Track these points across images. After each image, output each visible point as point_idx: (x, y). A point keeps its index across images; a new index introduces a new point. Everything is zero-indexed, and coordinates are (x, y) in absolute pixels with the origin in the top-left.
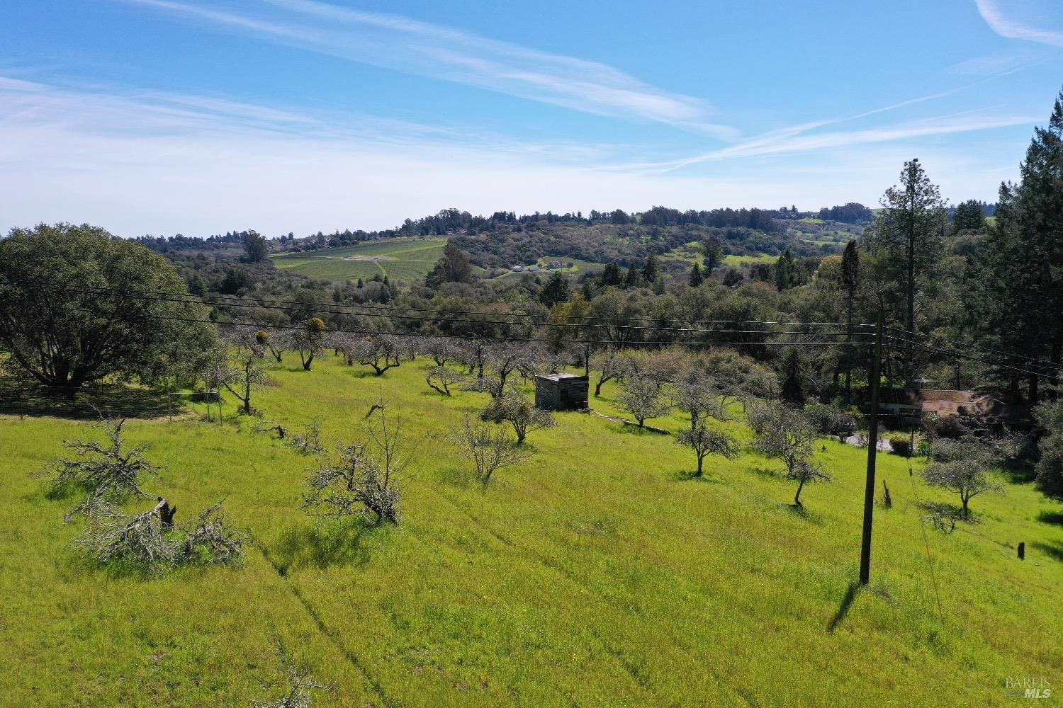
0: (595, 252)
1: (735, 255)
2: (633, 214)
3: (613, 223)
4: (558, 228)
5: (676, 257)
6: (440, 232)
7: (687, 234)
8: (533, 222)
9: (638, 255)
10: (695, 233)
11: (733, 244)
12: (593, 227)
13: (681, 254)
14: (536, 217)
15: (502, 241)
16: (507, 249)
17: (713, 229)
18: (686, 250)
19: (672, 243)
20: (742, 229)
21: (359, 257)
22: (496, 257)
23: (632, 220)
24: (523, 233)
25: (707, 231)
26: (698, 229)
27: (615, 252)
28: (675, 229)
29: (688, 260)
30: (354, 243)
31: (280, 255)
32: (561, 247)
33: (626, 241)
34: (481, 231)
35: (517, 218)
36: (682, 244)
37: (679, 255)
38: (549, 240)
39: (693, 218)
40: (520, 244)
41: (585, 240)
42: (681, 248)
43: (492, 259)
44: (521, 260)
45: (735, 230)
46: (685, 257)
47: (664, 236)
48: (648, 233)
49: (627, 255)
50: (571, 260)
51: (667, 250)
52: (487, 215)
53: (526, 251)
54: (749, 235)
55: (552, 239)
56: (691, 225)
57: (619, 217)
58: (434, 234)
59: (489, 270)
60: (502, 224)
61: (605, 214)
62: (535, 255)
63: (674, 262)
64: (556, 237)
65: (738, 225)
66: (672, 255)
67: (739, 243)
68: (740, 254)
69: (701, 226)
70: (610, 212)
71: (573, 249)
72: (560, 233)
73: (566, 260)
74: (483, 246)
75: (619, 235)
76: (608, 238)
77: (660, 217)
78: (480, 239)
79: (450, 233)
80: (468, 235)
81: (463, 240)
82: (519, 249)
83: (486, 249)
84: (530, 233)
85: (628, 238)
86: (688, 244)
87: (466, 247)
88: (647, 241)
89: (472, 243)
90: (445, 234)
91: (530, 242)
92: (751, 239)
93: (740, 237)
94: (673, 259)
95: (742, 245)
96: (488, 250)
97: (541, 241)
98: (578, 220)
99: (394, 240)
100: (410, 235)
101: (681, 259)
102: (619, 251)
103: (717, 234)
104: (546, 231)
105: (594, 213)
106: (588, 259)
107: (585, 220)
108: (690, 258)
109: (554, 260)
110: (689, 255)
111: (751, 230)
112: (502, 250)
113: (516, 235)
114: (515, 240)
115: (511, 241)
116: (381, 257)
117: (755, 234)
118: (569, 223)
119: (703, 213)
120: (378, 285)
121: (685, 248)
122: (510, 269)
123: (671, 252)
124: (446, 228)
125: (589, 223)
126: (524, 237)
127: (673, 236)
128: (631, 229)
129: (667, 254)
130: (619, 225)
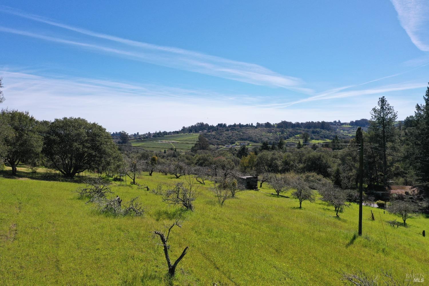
0: (258, 139)
1: (315, 140)
2: (273, 124)
3: (266, 127)
4: (244, 130)
5: (292, 141)
6: (196, 132)
7: (296, 132)
8: (233, 127)
9: (276, 140)
10: (299, 131)
11: (315, 136)
12: (258, 129)
13: (293, 139)
14: (235, 125)
15: (221, 135)
16: (223, 138)
17: (306, 129)
18: (295, 138)
19: (289, 135)
20: (318, 130)
21: (165, 141)
22: (219, 141)
23: (273, 126)
24: (230, 131)
25: (304, 130)
26: (300, 130)
28: (290, 130)
30: (162, 136)
31: (133, 141)
32: (245, 137)
33: (271, 134)
34: (213, 131)
35: (227, 126)
36: (294, 135)
37: (293, 140)
38: (240, 134)
39: (298, 125)
40: (228, 136)
41: (254, 134)
42: (293, 137)
43: (217, 142)
44: (229, 142)
45: (315, 130)
46: (295, 141)
47: (286, 133)
48: (280, 131)
49: (271, 140)
50: (249, 142)
51: (288, 138)
52: (215, 125)
53: (231, 139)
55: (241, 134)
56: (297, 128)
57: (268, 125)
58: (194, 132)
59: (216, 146)
60: (221, 128)
61: (262, 124)
62: (234, 140)
64: (243, 133)
67: (317, 135)
68: (318, 140)
70: (264, 123)
71: (249, 138)
72: (244, 131)
73: (247, 142)
74: (213, 137)
75: (268, 132)
76: (264, 133)
77: (284, 125)
78: (212, 134)
79: (200, 132)
80: (207, 132)
81: (206, 134)
82: (228, 138)
83: (215, 138)
84: (232, 131)
85: (272, 133)
86: (296, 136)
87: (207, 137)
88: (279, 134)
89: (209, 136)
90: (198, 132)
91: (232, 135)
92: (321, 133)
93: (318, 133)
94: (290, 142)
95: (318, 136)
96: (215, 139)
97: (237, 134)
98: (252, 126)
99: (178, 135)
100: (185, 133)
102: (268, 139)
103: (308, 131)
104: (239, 131)
105: (258, 123)
106: (255, 142)
107: (254, 126)
109: (242, 142)
110: (297, 140)
111: (322, 130)
112: (221, 138)
113: (227, 132)
114: (226, 134)
116: (173, 141)
117: (324, 132)
118: (248, 128)
119: (302, 123)
120: (172, 152)
121: (295, 137)
122: (224, 146)
123: (289, 139)
124: (199, 130)
125: (256, 127)
126: (230, 133)
127: (290, 132)
128: (273, 130)
129: (288, 140)
130: (268, 128)
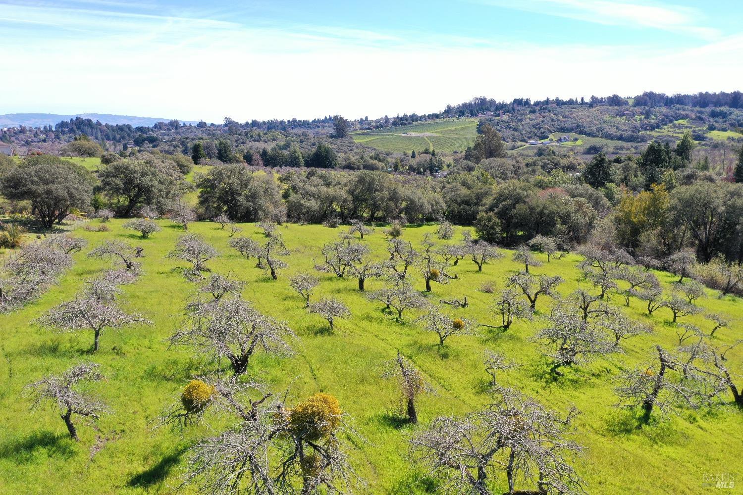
0: (596, 129)
1: (719, 130)
2: (627, 98)
3: (610, 105)
4: (565, 110)
5: (666, 133)
6: (473, 115)
7: (676, 114)
8: (544, 105)
9: (633, 131)
10: (682, 112)
11: (716, 122)
12: (594, 109)
13: (671, 130)
14: (547, 102)
15: (521, 121)
16: (524, 127)
17: (697, 108)
18: (675, 126)
19: (663, 121)
20: (724, 109)
21: (413, 134)
22: (516, 133)
23: (627, 103)
24: (537, 115)
25: (693, 111)
26: (685, 110)
27: (614, 129)
28: (664, 110)
29: (677, 135)
30: (410, 123)
31: (358, 132)
32: (568, 125)
33: (623, 120)
34: (504, 113)
35: (532, 103)
36: (671, 121)
37: (669, 131)
38: (559, 120)
39: (680, 100)
40: (535, 122)
41: (588, 120)
42: (670, 125)
43: (513, 135)
44: (536, 135)
45: (718, 109)
46: (674, 132)
47: (655, 115)
48: (642, 113)
49: (624, 131)
50: (576, 135)
51: (658, 127)
53: (540, 128)
54: (731, 114)
55: (561, 118)
56: (678, 106)
57: (615, 101)
58: (467, 116)
59: (511, 144)
60: (520, 108)
61: (602, 98)
62: (547, 131)
63: (665, 136)
64: (565, 117)
65: (721, 105)
66: (663, 130)
67: (721, 120)
68: (724, 130)
69: (686, 107)
70: (607, 96)
71: (578, 127)
72: (567, 114)
73: (574, 135)
74: (506, 124)
75: (617, 115)
76: (607, 117)
77: (650, 100)
78: (503, 119)
79: (480, 115)
80: (494, 116)
81: (490, 120)
82: (534, 127)
83: (508, 127)
84: (543, 114)
85: (624, 117)
86: (677, 122)
87: (493, 126)
88: (641, 119)
89: (497, 122)
90: (476, 115)
91: (543, 121)
92: (732, 116)
93: (723, 115)
94: (664, 134)
95: (725, 122)
96: (510, 128)
97: (552, 120)
98: (583, 103)
99: (438, 120)
100: (451, 117)
101: (671, 134)
102: (617, 128)
103: (702, 113)
104: (555, 112)
106: (591, 135)
107: (587, 103)
108: (678, 133)
109: (562, 135)
110: (677, 131)
111: (733, 109)
112: (521, 127)
113: (532, 116)
114: (531, 120)
115: (528, 120)
116: (429, 134)
117: (738, 113)
118: (574, 106)
120: (428, 157)
121: (674, 125)
122: (527, 142)
123: (662, 128)
124: (477, 111)
125: (591, 105)
126: (538, 117)
127: (664, 115)
128: (626, 110)
129: (658, 130)
130: (616, 107)
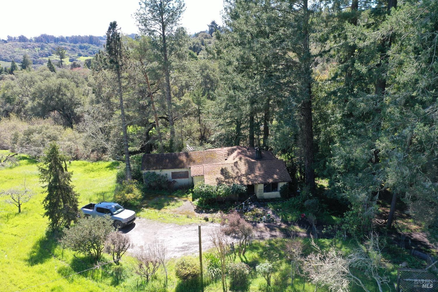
0: (10, 57)
1: (83, 56)
2: (30, 37)
3: (20, 41)
5: (55, 58)
7: (59, 47)
9: (35, 58)
11: (83, 52)
12: (7, 44)
13: (57, 56)
17: (72, 44)
20: (86, 44)
23: (30, 40)
25: (69, 46)
26: (65, 45)
27: (21, 56)
28: (53, 45)
33: (27, 51)
39: (62, 39)
41: (3, 51)
45: (83, 45)
47: (47, 48)
48: (39, 47)
51: (50, 55)
54: (89, 47)
56: (61, 43)
57: (22, 39)
61: (15, 37)
65: (84, 42)
67: (85, 51)
68: (86, 56)
70: (18, 36)
75: (23, 47)
76: (17, 49)
77: (45, 39)
85: (28, 49)
88: (38, 51)
92: (90, 49)
93: (86, 48)
95: (87, 52)
103: (74, 47)
111: (90, 45)
127: (52, 48)
128: (29, 45)
129: (49, 57)
130: (23, 43)
